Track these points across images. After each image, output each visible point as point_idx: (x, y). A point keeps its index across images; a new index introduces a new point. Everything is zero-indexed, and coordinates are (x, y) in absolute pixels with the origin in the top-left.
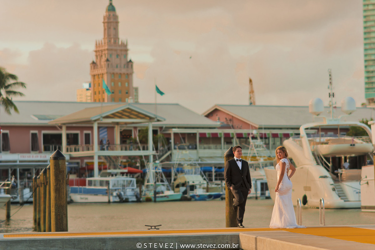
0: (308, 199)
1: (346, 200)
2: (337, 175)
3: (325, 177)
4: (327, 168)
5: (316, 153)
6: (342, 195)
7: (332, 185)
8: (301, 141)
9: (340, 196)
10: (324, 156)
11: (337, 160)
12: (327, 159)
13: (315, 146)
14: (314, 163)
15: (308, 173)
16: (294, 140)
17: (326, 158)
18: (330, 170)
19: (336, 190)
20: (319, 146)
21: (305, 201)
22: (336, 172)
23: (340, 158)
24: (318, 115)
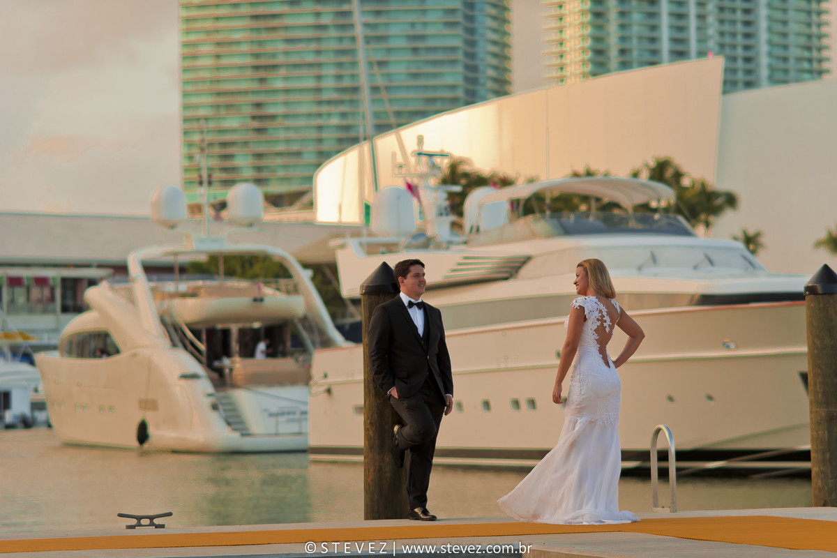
0: (151, 430)
1: (245, 434)
2: (220, 371)
3: (194, 376)
4: (195, 353)
5: (167, 319)
6: (234, 420)
7: (210, 395)
8: (130, 291)
9: (229, 424)
10: (188, 325)
11: (219, 335)
12: (197, 333)
13: (166, 303)
14: (166, 342)
15: (149, 366)
16: (112, 289)
17: (193, 332)
18: (204, 359)
19: (221, 408)
20: (177, 302)
21: (143, 435)
22: (217, 364)
23: (226, 333)
24: (172, 227)
